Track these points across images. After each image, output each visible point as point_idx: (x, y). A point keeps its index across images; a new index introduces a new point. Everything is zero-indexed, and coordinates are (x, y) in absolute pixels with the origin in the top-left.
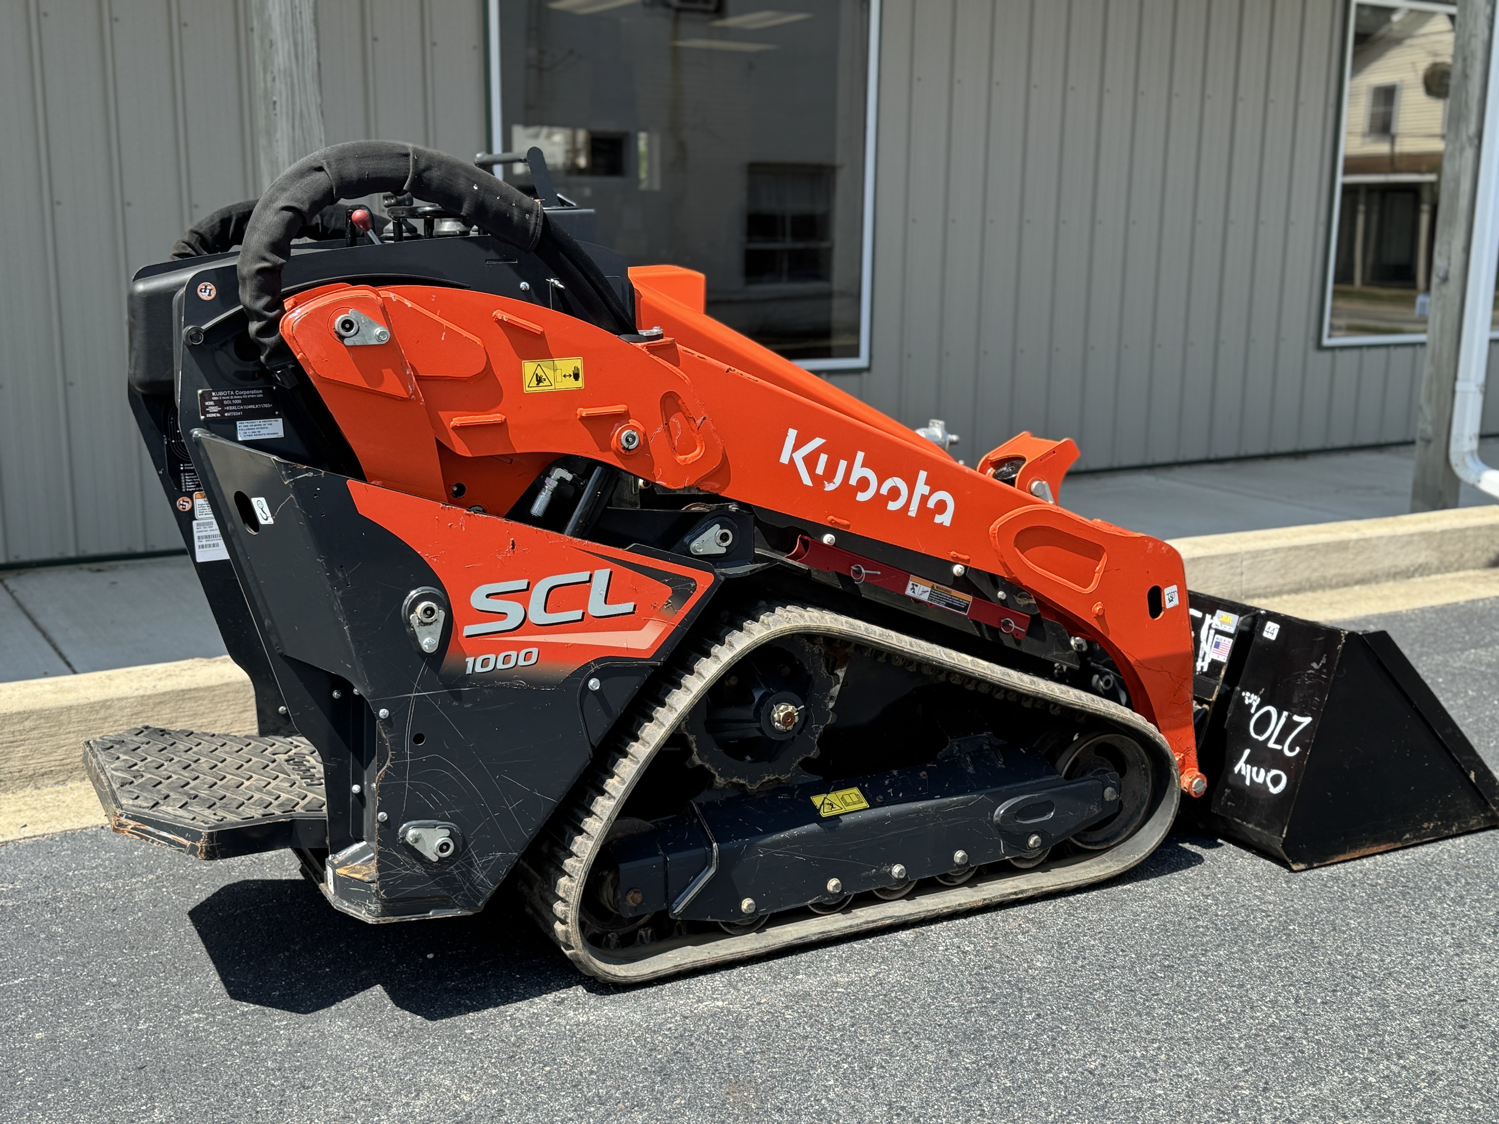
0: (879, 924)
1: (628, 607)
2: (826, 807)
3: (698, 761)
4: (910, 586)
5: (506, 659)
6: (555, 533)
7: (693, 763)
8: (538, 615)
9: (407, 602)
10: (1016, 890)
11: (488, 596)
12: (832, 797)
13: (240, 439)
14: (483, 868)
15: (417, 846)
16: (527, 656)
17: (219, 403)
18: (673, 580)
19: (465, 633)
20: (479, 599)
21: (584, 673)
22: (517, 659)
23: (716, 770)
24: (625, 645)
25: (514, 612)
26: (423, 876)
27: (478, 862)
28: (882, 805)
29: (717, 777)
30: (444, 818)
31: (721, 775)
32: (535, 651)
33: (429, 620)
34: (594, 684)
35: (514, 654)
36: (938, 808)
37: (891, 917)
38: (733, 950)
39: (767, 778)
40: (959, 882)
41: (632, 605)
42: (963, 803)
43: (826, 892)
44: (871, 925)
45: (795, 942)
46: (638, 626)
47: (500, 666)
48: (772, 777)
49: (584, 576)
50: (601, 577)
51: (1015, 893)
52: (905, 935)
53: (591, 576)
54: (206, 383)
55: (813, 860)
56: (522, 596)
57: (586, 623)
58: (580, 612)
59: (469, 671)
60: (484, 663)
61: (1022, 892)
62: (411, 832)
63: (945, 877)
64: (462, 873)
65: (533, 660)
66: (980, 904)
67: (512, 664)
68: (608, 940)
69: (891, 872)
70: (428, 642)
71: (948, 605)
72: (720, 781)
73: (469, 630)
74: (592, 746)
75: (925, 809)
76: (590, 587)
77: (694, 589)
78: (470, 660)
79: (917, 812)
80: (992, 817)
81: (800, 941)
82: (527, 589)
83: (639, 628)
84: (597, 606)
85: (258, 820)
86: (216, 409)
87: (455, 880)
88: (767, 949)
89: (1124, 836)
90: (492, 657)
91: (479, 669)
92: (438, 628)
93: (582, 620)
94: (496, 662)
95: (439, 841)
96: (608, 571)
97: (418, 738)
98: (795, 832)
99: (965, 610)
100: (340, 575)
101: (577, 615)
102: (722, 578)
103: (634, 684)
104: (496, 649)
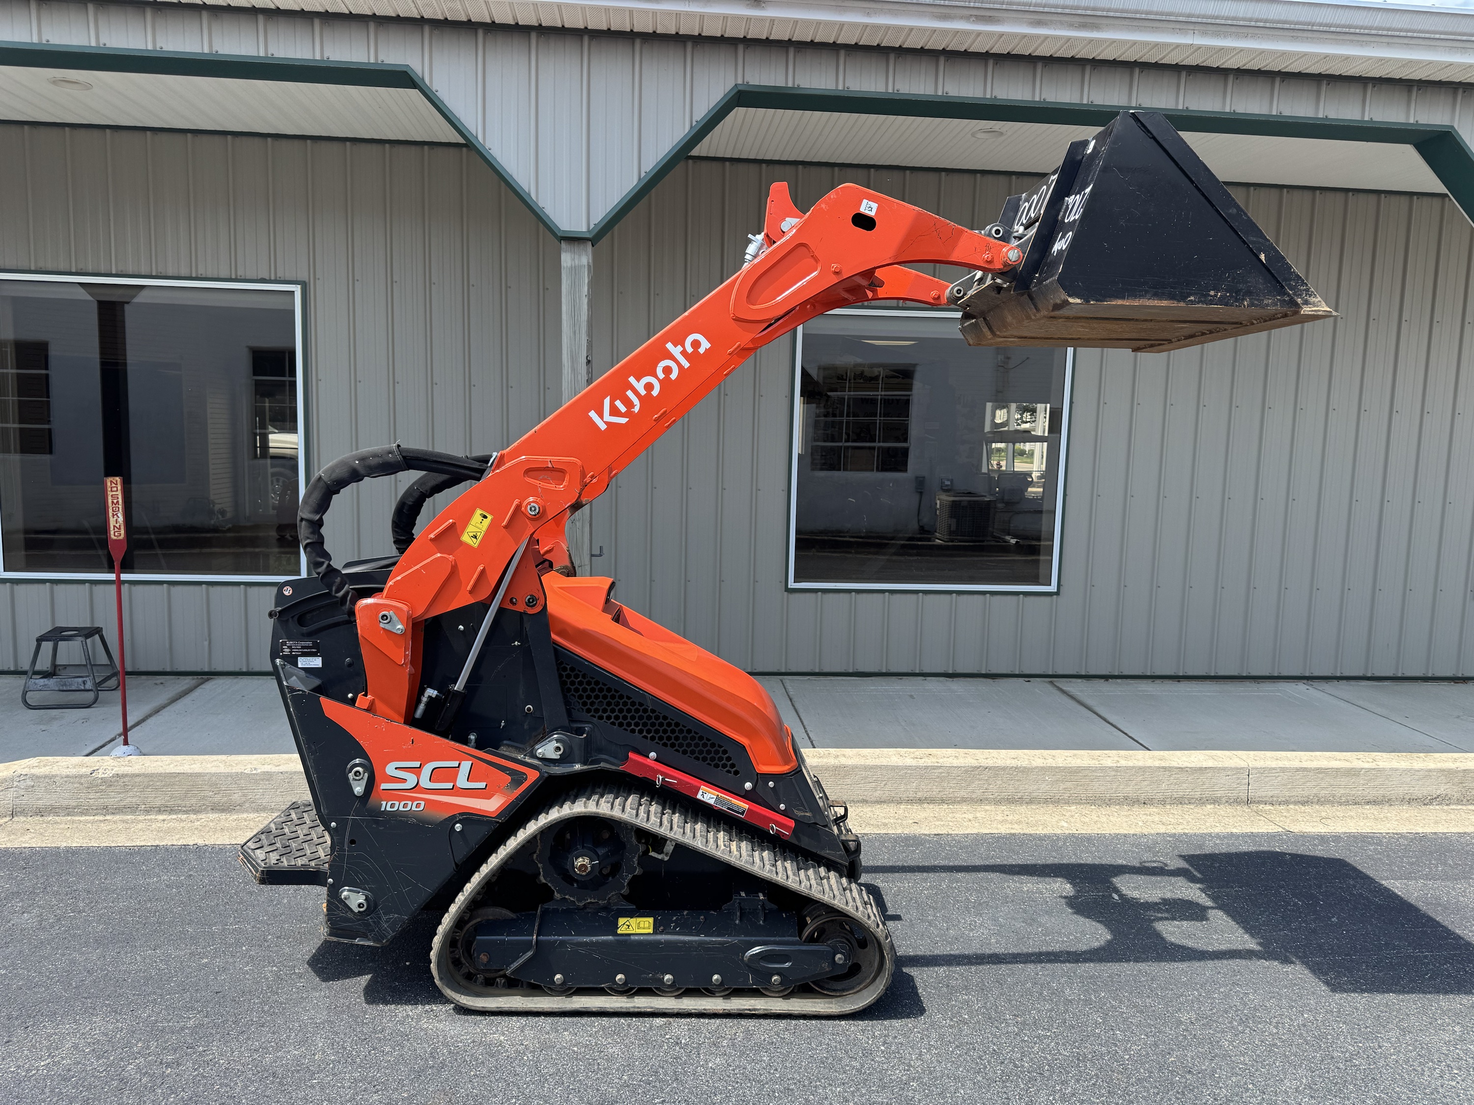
0: (643, 1010)
1: (482, 785)
2: (625, 926)
3: (544, 881)
4: (700, 793)
5: (405, 806)
6: (439, 737)
7: (540, 881)
8: (425, 783)
9: (349, 766)
10: (750, 1008)
11: (396, 768)
12: (633, 921)
13: (300, 666)
14: (386, 922)
15: (346, 901)
16: (418, 806)
17: (289, 647)
18: (512, 772)
19: (382, 788)
20: (391, 769)
21: (452, 820)
22: (412, 806)
23: (555, 888)
24: (478, 807)
25: (411, 780)
26: (352, 919)
27: (384, 918)
28: (662, 933)
29: (556, 893)
30: (365, 889)
31: (558, 893)
32: (423, 803)
33: (357, 778)
34: (458, 827)
35: (410, 803)
36: (701, 943)
37: (652, 1008)
38: (538, 1006)
39: (589, 901)
40: (717, 995)
41: (485, 784)
42: (720, 943)
43: (615, 982)
44: (636, 1010)
45: (581, 1009)
46: (489, 797)
47: (414, 808)
48: (593, 901)
49: (456, 764)
50: (466, 766)
51: (749, 1010)
52: (659, 1021)
53: (459, 764)
54: (285, 637)
55: (606, 959)
56: (417, 771)
57: (454, 791)
58: (452, 784)
59: (383, 809)
60: (392, 806)
61: (755, 1010)
62: (345, 893)
63: (707, 990)
64: (374, 922)
65: (421, 808)
66: (721, 1012)
67: (408, 809)
68: (477, 978)
69: (663, 978)
70: (358, 789)
71: (728, 808)
72: (557, 896)
73: (384, 786)
74: (456, 864)
75: (690, 942)
76: (458, 771)
77: (526, 779)
78: (384, 803)
79: (684, 942)
80: (743, 957)
81: (583, 1010)
82: (420, 768)
83: (489, 798)
84: (462, 782)
85: (299, 867)
86: (288, 650)
87: (370, 925)
88: (560, 1010)
89: (855, 991)
90: (397, 803)
91: (388, 809)
92: (364, 783)
93: (452, 789)
94: (399, 806)
95: (361, 901)
96: (470, 762)
97: (352, 842)
98: (594, 939)
99: (742, 813)
100: (313, 747)
101: (449, 785)
102: (546, 775)
103: (483, 832)
104: (400, 799)
